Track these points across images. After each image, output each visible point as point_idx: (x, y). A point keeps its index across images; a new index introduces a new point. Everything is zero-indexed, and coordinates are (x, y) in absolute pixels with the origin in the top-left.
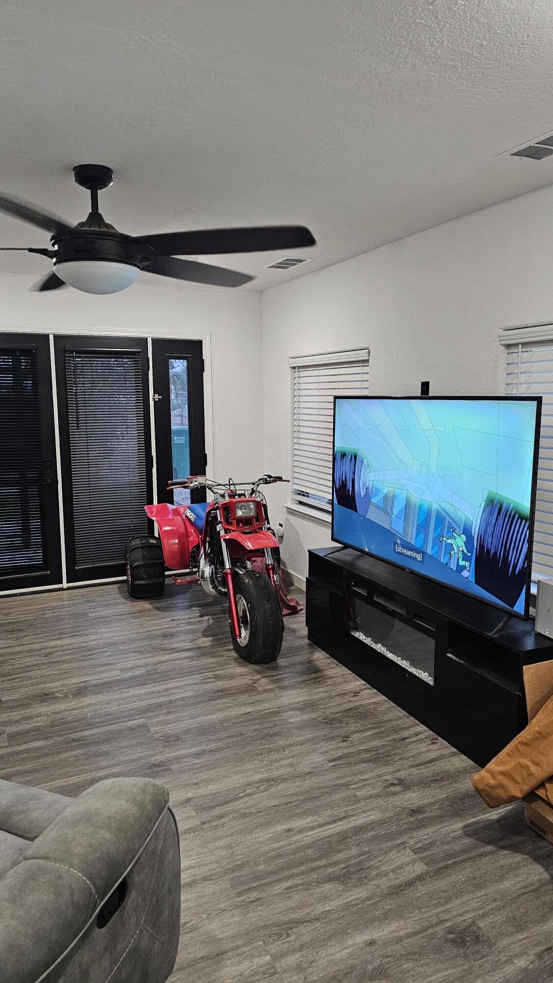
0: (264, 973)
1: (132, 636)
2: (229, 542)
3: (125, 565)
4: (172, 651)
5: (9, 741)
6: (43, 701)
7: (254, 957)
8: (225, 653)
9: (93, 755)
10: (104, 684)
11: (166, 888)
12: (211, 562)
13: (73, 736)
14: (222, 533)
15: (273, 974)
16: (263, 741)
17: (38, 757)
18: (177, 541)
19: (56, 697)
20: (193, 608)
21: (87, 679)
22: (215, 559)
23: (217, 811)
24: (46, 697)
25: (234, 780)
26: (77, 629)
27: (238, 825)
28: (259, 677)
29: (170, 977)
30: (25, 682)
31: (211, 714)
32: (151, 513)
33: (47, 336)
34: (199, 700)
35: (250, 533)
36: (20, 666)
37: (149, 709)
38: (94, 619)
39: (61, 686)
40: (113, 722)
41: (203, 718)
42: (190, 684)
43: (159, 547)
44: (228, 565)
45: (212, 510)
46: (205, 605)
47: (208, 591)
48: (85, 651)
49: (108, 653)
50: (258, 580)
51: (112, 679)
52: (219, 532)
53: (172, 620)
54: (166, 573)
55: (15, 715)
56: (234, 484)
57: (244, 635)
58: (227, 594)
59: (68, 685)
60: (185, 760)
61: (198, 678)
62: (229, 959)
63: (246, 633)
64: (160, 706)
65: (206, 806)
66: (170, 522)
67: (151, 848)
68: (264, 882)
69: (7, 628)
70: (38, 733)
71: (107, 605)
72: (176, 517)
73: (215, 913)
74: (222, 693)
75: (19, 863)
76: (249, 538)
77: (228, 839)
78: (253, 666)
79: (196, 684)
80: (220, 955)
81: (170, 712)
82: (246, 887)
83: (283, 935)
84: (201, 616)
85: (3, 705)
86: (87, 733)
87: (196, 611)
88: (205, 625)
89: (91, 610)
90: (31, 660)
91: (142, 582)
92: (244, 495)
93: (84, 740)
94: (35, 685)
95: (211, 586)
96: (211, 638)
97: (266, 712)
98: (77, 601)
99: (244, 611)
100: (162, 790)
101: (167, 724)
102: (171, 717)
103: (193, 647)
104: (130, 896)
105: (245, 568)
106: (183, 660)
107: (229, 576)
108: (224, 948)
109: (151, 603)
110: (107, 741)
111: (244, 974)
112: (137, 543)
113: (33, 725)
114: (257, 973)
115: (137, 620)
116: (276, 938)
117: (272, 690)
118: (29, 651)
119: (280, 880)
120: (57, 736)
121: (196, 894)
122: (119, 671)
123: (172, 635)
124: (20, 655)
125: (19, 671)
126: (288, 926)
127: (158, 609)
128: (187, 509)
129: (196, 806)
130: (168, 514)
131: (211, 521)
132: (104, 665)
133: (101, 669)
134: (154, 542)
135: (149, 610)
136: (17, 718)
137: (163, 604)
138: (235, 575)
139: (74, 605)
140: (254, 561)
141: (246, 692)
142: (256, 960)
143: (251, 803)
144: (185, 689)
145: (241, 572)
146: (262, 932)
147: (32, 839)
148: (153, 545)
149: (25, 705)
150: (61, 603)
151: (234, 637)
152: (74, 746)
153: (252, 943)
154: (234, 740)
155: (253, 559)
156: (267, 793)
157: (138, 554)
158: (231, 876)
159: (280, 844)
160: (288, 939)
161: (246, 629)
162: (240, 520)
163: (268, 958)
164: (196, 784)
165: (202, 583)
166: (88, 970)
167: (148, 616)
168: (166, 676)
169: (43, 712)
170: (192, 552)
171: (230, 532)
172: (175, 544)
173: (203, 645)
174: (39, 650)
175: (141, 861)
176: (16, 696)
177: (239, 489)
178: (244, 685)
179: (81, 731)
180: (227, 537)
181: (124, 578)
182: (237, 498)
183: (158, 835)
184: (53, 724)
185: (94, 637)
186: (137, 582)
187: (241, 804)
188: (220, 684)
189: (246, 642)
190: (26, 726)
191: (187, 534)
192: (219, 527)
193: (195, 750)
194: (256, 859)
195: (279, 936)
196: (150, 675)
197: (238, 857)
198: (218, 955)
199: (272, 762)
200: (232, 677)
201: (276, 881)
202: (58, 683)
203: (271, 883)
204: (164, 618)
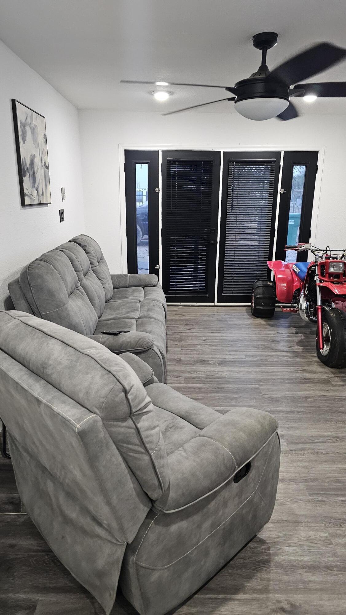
0: (324, 541)
1: (253, 338)
2: (321, 288)
3: (251, 297)
4: (277, 351)
5: (184, 381)
6: (203, 364)
7: (318, 531)
8: (311, 358)
9: (228, 398)
10: (236, 361)
11: (270, 475)
12: (308, 300)
13: (218, 386)
14: (318, 282)
15: (329, 544)
16: (333, 414)
17: (199, 393)
18: (285, 285)
19: (209, 363)
20: (292, 328)
21: (226, 357)
22: (311, 299)
23: (300, 446)
24: (203, 362)
25: (313, 432)
26: (221, 329)
27: (313, 457)
28: (333, 376)
29: (267, 524)
30: (193, 352)
31: (299, 391)
32: (271, 265)
33: (220, 152)
34: (292, 381)
35: (338, 284)
36: (191, 343)
37: (261, 380)
38: (231, 325)
39: (212, 358)
40: (240, 383)
41: (295, 392)
42: (287, 372)
43: (274, 287)
44: (319, 302)
45: (312, 266)
46: (299, 327)
47: (303, 318)
48: (225, 341)
49: (239, 345)
50: (340, 315)
51: (241, 360)
52: (316, 281)
53: (278, 333)
54: (276, 304)
55: (188, 368)
56: (330, 250)
57: (325, 349)
58: (317, 322)
59: (216, 358)
60: (282, 413)
61: (292, 369)
62: (302, 527)
63: (327, 348)
64: (267, 380)
65: (293, 441)
66: (283, 273)
67: (265, 450)
68: (328, 493)
69: (185, 322)
70: (200, 380)
71: (239, 318)
72: (286, 270)
73: (295, 500)
74: (307, 381)
75: (196, 437)
76: (337, 287)
77: (306, 463)
78: (329, 369)
79: (291, 372)
80: (297, 523)
81: (274, 385)
82: (316, 492)
83: (338, 525)
84: (297, 333)
85: (182, 362)
86: (225, 386)
87: (293, 330)
88: (299, 339)
89: (230, 320)
90: (196, 341)
91: (261, 308)
92: (336, 258)
93: (224, 389)
94: (199, 355)
95: (305, 315)
96: (302, 347)
97: (337, 397)
98: (222, 314)
99: (327, 334)
100: (275, 420)
101: (272, 391)
102: (274, 387)
103: (290, 350)
104: (251, 472)
105: (331, 306)
106: (283, 357)
107: (320, 310)
108: (300, 520)
109: (265, 321)
110: (237, 393)
111: (311, 537)
112: (260, 283)
113: (197, 375)
114: (320, 540)
115: (256, 329)
116: (333, 525)
117: (341, 385)
118: (195, 336)
119: (339, 495)
120: (209, 384)
121: (285, 487)
122: (244, 356)
123: (278, 341)
124: (191, 338)
125: (190, 346)
126: (342, 521)
127: (269, 325)
128: (294, 265)
129: (287, 440)
130: (281, 267)
131: (311, 273)
132: (236, 351)
133: (234, 353)
134: (271, 284)
135: (263, 325)
136: (189, 370)
137: (272, 323)
138: (323, 310)
139: (220, 315)
140: (337, 303)
141: (324, 383)
142: (319, 533)
143: (322, 447)
144: (284, 374)
145: (327, 309)
146: (324, 519)
147: (201, 429)
148: (269, 286)
149: (193, 364)
150: (213, 314)
151: (318, 349)
152: (218, 391)
153: (317, 523)
154: (314, 409)
155: (336, 302)
156: (333, 444)
157: (260, 290)
158: (306, 484)
159: (341, 475)
160: (341, 529)
161: (327, 345)
162: (331, 274)
163: (327, 534)
164: (288, 428)
165: (300, 312)
166: (227, 501)
167: (263, 328)
168: (272, 364)
169: (203, 370)
170: (294, 293)
171: (323, 282)
172: (284, 286)
173: (296, 350)
174: (201, 337)
175: (260, 455)
176: (189, 359)
177: (333, 254)
178: (322, 378)
179: (222, 384)
180: (321, 285)
181: (250, 304)
182: (331, 260)
183: (270, 445)
184: (207, 377)
185: (230, 335)
186: (258, 307)
187: (316, 446)
188: (306, 375)
189: (326, 353)
190: (194, 375)
191: (293, 281)
192: (316, 278)
193: (288, 409)
194: (323, 479)
195: (335, 525)
196: (263, 361)
197: (311, 475)
198: (295, 523)
199: (338, 428)
200: (315, 372)
201: (335, 495)
202: (210, 356)
203: (331, 494)
204: (273, 331)
